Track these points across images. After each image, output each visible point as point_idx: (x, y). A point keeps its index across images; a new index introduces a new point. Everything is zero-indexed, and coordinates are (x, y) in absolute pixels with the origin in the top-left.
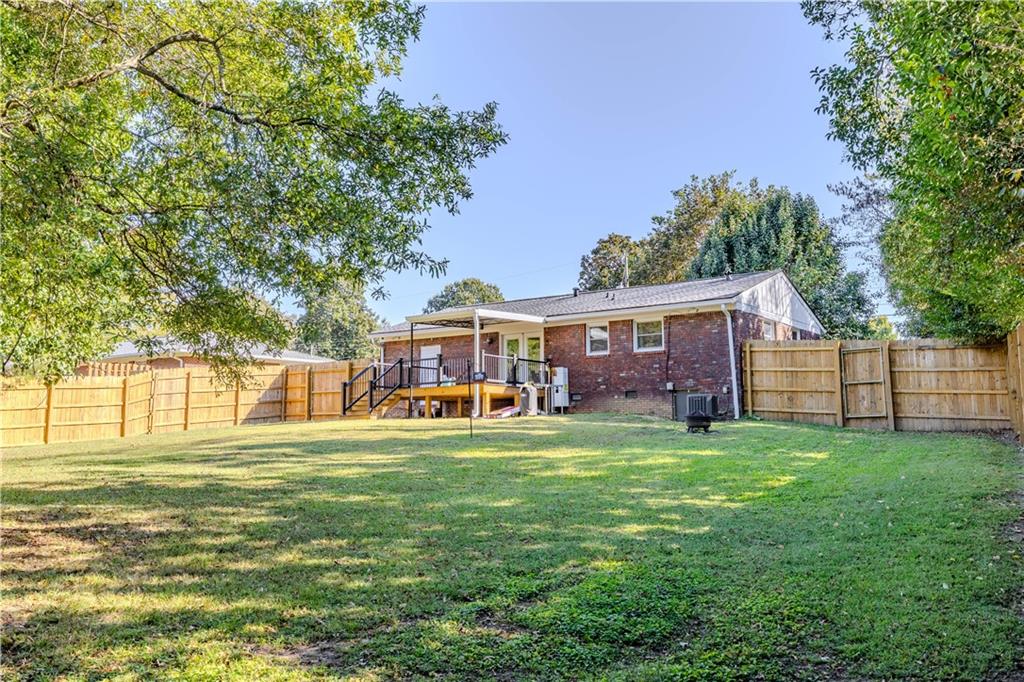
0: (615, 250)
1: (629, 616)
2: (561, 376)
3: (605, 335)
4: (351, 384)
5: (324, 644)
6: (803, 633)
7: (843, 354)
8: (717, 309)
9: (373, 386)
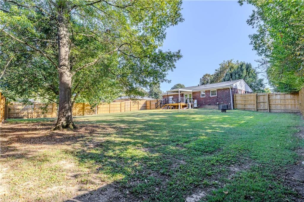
0: (207, 77)
1: (206, 147)
2: (196, 101)
3: (204, 93)
4: (157, 103)
5: (149, 148)
6: (243, 153)
7: (257, 96)
8: (228, 88)
9: (161, 104)
